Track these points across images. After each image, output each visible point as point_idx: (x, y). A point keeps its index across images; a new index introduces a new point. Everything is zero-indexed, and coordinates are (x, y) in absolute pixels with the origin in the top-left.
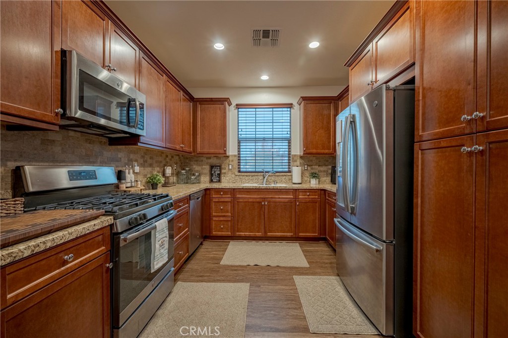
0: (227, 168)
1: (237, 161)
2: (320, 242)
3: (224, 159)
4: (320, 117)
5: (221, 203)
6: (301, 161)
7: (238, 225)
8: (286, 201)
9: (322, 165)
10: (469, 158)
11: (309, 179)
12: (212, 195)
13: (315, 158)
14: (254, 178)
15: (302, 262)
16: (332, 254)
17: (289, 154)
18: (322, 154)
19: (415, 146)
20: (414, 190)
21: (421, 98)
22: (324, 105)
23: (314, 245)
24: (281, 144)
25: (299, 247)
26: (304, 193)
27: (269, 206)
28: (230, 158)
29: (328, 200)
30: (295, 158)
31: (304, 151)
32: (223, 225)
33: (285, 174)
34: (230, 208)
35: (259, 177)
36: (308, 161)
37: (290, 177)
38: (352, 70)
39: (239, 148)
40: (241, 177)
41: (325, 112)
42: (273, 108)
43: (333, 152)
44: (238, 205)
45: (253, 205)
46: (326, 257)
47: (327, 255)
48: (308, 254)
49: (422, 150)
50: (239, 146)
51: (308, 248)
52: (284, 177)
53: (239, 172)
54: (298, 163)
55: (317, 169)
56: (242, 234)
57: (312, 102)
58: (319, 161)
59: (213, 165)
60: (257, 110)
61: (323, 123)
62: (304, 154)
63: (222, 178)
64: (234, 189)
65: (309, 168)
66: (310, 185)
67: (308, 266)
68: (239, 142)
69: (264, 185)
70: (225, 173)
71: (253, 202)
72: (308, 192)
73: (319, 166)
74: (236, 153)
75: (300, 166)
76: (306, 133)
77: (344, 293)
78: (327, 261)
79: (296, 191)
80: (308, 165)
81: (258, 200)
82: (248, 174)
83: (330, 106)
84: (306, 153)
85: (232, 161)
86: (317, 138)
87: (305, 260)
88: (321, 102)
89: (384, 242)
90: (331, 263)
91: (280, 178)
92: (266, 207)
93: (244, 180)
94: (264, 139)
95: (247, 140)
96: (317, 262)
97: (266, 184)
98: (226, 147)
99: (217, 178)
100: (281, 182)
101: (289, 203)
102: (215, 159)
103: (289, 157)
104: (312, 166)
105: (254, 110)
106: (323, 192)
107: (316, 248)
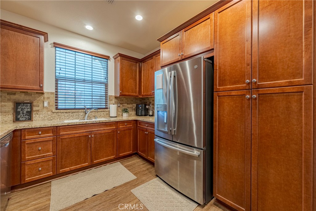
0: (41, 105)
1: (55, 99)
2: (133, 156)
3: (37, 95)
4: (131, 71)
5: (38, 144)
6: (116, 101)
7: (61, 162)
8: (110, 132)
9: (129, 104)
10: (248, 101)
11: (121, 113)
12: (25, 136)
13: (125, 98)
14: (75, 114)
15: (130, 176)
16: (144, 163)
17: (106, 95)
18: (131, 96)
19: (214, 94)
20: (214, 118)
21: (218, 69)
22: (133, 63)
23: (130, 160)
24: (100, 86)
25: (121, 165)
26: (123, 124)
27: (95, 137)
28: (45, 95)
29: (139, 127)
30: (111, 98)
31: (120, 93)
32: (42, 166)
33: (104, 110)
34: (51, 147)
35: (80, 113)
36: (121, 100)
37: (108, 112)
38: (163, 44)
39: (57, 86)
40: (60, 114)
41: (134, 68)
42: (92, 56)
43: (138, 95)
44: (62, 142)
45: (80, 139)
46: (142, 166)
47: (142, 164)
48: (130, 168)
49: (218, 96)
50: (57, 84)
51: (128, 164)
52: (103, 112)
53: (57, 109)
54: (113, 101)
55: (126, 106)
56: (67, 169)
57: (126, 59)
58: (128, 101)
59: (20, 101)
60: (77, 53)
61: (132, 75)
62: (120, 95)
63: (34, 115)
64: (57, 127)
65: (121, 105)
66: (122, 118)
67: (136, 177)
68: (57, 80)
69: (86, 120)
70: (38, 111)
71: (80, 137)
72: (126, 123)
73: (127, 104)
74: (54, 91)
75: (115, 104)
76: (122, 80)
77: (167, 188)
78: (144, 169)
79: (117, 123)
80: (120, 104)
81: (85, 134)
82: (69, 111)
83: (137, 64)
84: (121, 95)
85: (48, 98)
86: (129, 85)
87: (131, 173)
88: (131, 60)
89: (202, 149)
90: (147, 169)
91: (99, 113)
92: (93, 139)
93: (63, 117)
94: (84, 81)
95: (65, 79)
96: (139, 172)
97: (87, 119)
98: (43, 84)
99: (27, 116)
100: (100, 117)
101: (112, 133)
102: (23, 95)
103: (106, 97)
104: (123, 104)
105: (74, 53)
106: (135, 121)
107: (133, 162)
